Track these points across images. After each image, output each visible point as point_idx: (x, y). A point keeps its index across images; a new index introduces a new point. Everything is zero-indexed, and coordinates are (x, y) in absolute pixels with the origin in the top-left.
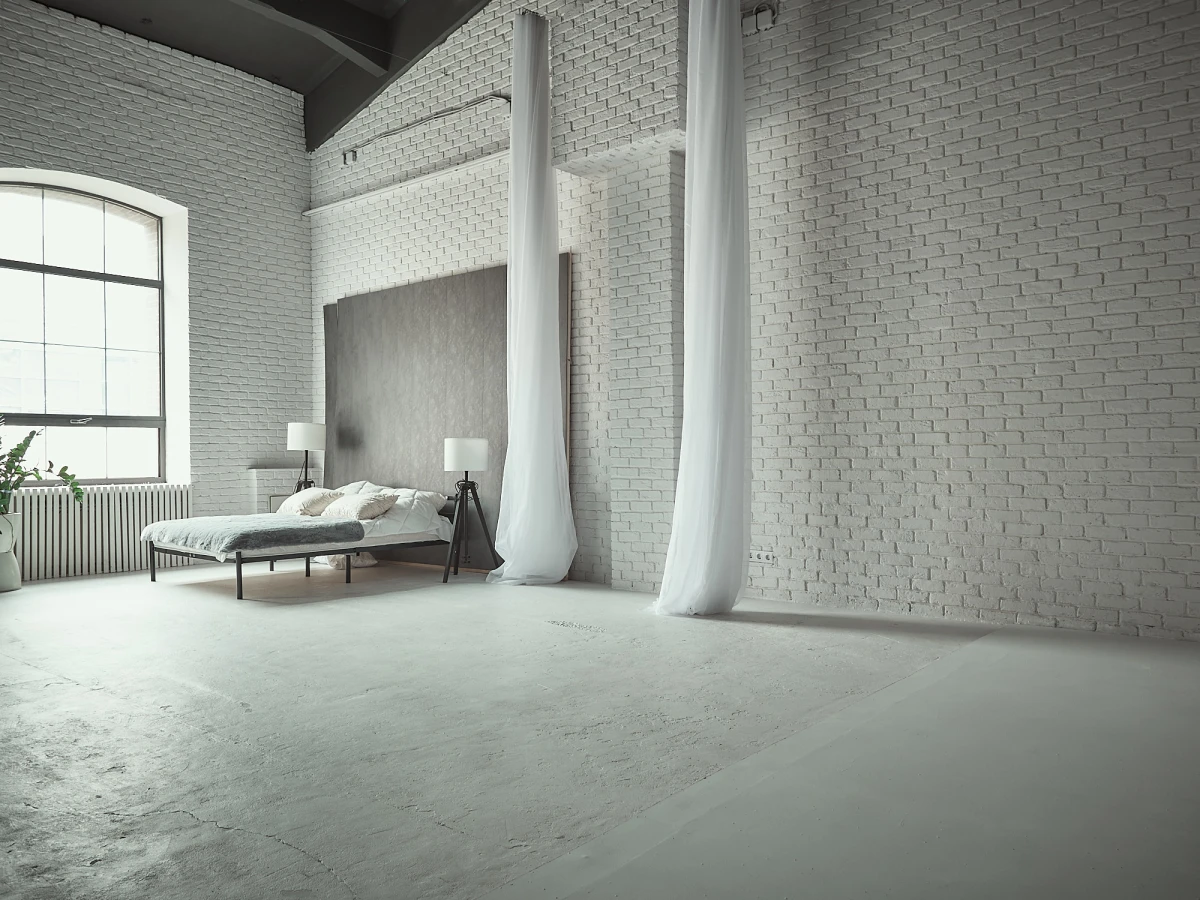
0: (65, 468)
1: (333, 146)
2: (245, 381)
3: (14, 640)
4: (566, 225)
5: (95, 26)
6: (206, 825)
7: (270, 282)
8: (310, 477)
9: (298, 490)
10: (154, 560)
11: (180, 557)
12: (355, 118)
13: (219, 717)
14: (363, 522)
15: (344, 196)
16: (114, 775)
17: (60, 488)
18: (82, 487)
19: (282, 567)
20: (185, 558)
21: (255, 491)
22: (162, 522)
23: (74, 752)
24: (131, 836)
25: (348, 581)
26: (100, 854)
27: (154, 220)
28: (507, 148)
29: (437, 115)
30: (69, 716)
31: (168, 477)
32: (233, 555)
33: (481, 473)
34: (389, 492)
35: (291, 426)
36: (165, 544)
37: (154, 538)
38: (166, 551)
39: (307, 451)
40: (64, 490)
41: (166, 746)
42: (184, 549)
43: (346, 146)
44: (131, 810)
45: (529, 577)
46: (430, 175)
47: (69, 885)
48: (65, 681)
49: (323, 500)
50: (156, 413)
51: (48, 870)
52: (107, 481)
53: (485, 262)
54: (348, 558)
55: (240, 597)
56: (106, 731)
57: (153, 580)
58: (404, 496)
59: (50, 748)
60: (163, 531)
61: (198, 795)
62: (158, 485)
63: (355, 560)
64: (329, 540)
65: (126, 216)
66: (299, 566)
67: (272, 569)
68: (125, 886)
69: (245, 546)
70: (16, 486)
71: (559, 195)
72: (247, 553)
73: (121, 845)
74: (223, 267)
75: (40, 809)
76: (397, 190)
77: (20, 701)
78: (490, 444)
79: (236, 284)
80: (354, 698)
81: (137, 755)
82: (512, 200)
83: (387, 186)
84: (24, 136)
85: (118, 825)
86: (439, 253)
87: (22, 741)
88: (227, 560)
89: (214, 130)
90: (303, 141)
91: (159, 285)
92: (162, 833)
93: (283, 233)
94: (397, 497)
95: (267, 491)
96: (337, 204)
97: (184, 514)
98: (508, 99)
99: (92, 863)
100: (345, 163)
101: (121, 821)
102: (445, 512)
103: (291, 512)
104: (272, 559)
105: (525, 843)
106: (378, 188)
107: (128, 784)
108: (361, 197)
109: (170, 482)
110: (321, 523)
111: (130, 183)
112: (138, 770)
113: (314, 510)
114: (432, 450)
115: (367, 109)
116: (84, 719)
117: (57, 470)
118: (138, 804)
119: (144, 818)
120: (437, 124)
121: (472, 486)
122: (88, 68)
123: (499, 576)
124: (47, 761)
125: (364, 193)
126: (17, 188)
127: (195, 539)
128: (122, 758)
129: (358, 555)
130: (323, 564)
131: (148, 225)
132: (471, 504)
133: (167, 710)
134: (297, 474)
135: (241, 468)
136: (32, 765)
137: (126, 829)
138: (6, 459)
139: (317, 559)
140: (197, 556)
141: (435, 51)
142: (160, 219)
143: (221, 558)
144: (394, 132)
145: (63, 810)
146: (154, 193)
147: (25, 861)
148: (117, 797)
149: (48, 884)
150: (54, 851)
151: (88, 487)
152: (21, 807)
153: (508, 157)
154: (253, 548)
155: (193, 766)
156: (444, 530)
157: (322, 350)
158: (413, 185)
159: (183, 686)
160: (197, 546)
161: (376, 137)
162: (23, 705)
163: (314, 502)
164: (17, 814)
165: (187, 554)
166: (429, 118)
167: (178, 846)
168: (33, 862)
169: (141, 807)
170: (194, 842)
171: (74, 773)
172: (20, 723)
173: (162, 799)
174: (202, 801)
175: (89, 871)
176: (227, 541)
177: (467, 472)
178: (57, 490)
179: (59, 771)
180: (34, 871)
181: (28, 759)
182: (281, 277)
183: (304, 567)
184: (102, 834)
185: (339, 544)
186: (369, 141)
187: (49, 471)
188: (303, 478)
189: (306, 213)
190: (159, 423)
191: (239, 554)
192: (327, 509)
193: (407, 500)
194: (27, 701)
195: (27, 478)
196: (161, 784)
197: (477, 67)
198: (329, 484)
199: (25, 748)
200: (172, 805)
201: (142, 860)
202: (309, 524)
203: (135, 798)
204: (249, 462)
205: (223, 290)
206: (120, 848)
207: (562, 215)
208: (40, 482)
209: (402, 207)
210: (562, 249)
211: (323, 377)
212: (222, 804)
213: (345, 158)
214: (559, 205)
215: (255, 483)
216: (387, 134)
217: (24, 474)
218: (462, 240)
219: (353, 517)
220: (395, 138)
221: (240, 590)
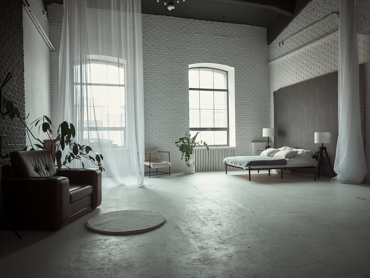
0: (205, 142)
1: (276, 42)
2: (250, 116)
3: (194, 187)
4: (362, 53)
5: (211, 22)
6: (244, 245)
7: (257, 86)
8: (270, 145)
9: (266, 149)
10: (227, 168)
11: (233, 167)
12: (283, 32)
13: (246, 215)
14: (287, 159)
15: (280, 57)
16: (219, 226)
17: (204, 147)
18: (209, 147)
19: (262, 172)
20: (235, 168)
21: (253, 149)
22: (228, 157)
23: (209, 218)
24: (224, 244)
25: (282, 178)
26: (217, 247)
27: (226, 72)
28: (337, 30)
29: (311, 24)
30: (208, 208)
31: (230, 145)
32: (248, 168)
33: (328, 144)
34: (295, 150)
35: (264, 129)
36: (229, 163)
37: (227, 162)
38: (230, 166)
39: (268, 137)
40: (205, 148)
41: (232, 220)
42: (234, 165)
43: (280, 41)
44: (224, 237)
45: (347, 181)
46: (309, 45)
47: (210, 254)
48: (206, 199)
49: (274, 152)
50: (227, 127)
51: (205, 249)
52: (215, 146)
53: (329, 71)
54: (282, 170)
55: (250, 180)
56: (217, 214)
57: (226, 173)
58: (300, 151)
59: (204, 216)
60: (229, 160)
61: (241, 236)
62: (227, 147)
63: (284, 171)
64: (276, 164)
65: (219, 73)
66: (266, 172)
67: (259, 172)
68: (223, 257)
69: (252, 165)
70: (194, 147)
71: (359, 43)
72: (252, 167)
73: (222, 246)
74: (244, 84)
75: (202, 232)
76: (297, 52)
77: (196, 203)
78: (332, 134)
79: (248, 88)
80: (286, 215)
81: (225, 222)
82: (340, 49)
83: (294, 51)
84: (195, 55)
85: (221, 240)
86: (312, 71)
87: (197, 213)
88: (246, 169)
89: (241, 44)
90: (267, 42)
91: (227, 91)
92: (232, 245)
93: (261, 71)
94: (298, 152)
95: (257, 149)
96: (277, 60)
97: (234, 155)
98: (338, 13)
99: (215, 249)
100: (280, 46)
101: (222, 239)
102: (315, 157)
103: (264, 155)
104: (259, 170)
105: (350, 275)
106: (291, 52)
107: (223, 229)
108: (285, 56)
109: (230, 146)
110: (273, 159)
111: (219, 63)
112: (225, 226)
113: (271, 155)
114: (310, 136)
115: (287, 28)
116: (211, 210)
117: (203, 142)
118: (226, 235)
119: (227, 240)
120: (311, 27)
121: (325, 148)
122: (209, 34)
123: (336, 180)
124: (203, 219)
125: (286, 55)
126: (193, 69)
127: (237, 162)
128: (221, 222)
129: (285, 170)
130: (274, 172)
131: (224, 74)
132: (324, 154)
133: (232, 210)
134: (265, 144)
135: (249, 142)
136: (200, 220)
137: (223, 242)
138: (192, 140)
139: (272, 170)
140: (238, 167)
141: (310, 3)
142: (227, 72)
143: (245, 168)
144: (296, 33)
145: (208, 233)
146: (226, 65)
147: (200, 245)
148: (220, 233)
149: (205, 252)
150: (206, 244)
151: (210, 147)
152: (198, 231)
153: (338, 34)
154: (253, 166)
155: (240, 227)
156: (315, 163)
157: (273, 105)
158: (302, 50)
159: (236, 204)
160: (238, 164)
161: (290, 36)
162: (197, 204)
163: (271, 153)
164: (197, 232)
165: (235, 167)
166: (308, 26)
167: (237, 250)
168: (202, 246)
169: (226, 237)
170: (241, 249)
171: (210, 224)
172: (197, 209)
173: (232, 235)
174: (243, 238)
175: (215, 251)
176: (246, 163)
177: (323, 144)
178: (203, 148)
179: (206, 223)
180: (202, 248)
181: (199, 218)
182: (260, 85)
183: (268, 172)
184: (217, 242)
185: (279, 166)
186: (288, 38)
187: (201, 143)
188: (267, 145)
189: (268, 64)
190: (227, 129)
191: (249, 167)
192: (275, 155)
193: (301, 153)
194: (198, 203)
195: (196, 145)
196: (231, 231)
197: (325, 5)
198: (275, 147)
199: (198, 215)
200: (234, 238)
201: (227, 251)
202: (270, 159)
203: (225, 234)
204: (251, 140)
205: (244, 90)
206: (222, 247)
207: (360, 50)
208: (199, 146)
209: (299, 57)
210: (360, 62)
211: (273, 114)
212: (248, 240)
213: (280, 45)
214: (359, 47)
215: (253, 147)
216: (293, 35)
217: (196, 144)
218: (320, 65)
219: (284, 158)
220: (297, 35)
221: (250, 178)
